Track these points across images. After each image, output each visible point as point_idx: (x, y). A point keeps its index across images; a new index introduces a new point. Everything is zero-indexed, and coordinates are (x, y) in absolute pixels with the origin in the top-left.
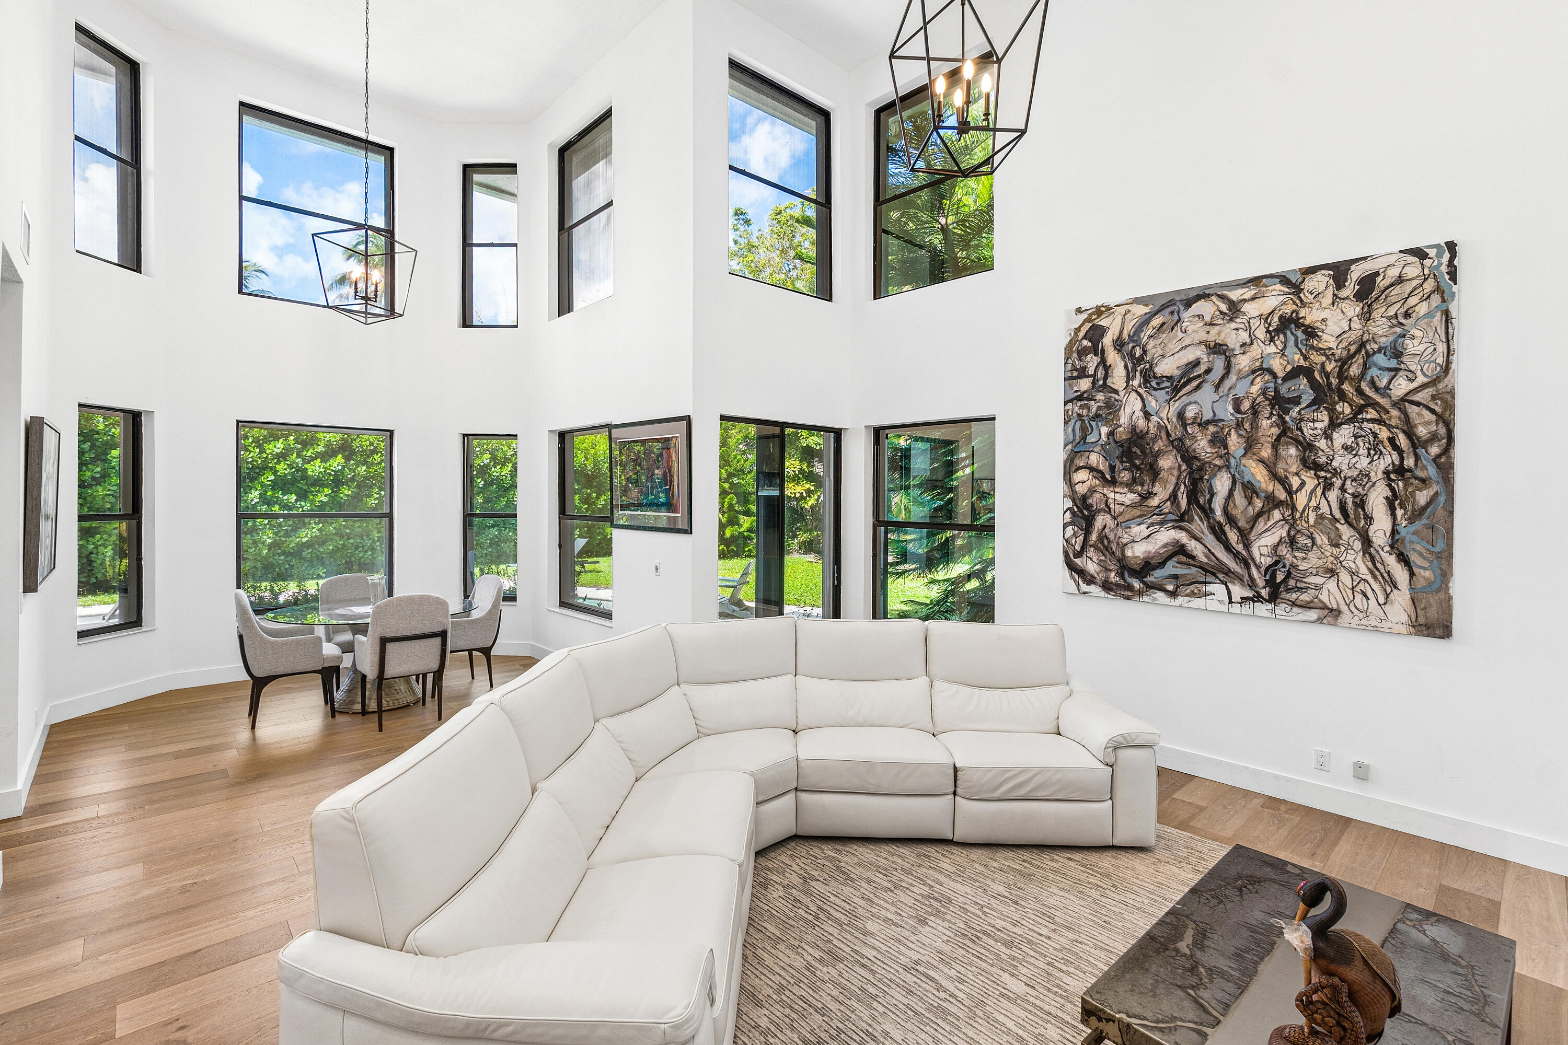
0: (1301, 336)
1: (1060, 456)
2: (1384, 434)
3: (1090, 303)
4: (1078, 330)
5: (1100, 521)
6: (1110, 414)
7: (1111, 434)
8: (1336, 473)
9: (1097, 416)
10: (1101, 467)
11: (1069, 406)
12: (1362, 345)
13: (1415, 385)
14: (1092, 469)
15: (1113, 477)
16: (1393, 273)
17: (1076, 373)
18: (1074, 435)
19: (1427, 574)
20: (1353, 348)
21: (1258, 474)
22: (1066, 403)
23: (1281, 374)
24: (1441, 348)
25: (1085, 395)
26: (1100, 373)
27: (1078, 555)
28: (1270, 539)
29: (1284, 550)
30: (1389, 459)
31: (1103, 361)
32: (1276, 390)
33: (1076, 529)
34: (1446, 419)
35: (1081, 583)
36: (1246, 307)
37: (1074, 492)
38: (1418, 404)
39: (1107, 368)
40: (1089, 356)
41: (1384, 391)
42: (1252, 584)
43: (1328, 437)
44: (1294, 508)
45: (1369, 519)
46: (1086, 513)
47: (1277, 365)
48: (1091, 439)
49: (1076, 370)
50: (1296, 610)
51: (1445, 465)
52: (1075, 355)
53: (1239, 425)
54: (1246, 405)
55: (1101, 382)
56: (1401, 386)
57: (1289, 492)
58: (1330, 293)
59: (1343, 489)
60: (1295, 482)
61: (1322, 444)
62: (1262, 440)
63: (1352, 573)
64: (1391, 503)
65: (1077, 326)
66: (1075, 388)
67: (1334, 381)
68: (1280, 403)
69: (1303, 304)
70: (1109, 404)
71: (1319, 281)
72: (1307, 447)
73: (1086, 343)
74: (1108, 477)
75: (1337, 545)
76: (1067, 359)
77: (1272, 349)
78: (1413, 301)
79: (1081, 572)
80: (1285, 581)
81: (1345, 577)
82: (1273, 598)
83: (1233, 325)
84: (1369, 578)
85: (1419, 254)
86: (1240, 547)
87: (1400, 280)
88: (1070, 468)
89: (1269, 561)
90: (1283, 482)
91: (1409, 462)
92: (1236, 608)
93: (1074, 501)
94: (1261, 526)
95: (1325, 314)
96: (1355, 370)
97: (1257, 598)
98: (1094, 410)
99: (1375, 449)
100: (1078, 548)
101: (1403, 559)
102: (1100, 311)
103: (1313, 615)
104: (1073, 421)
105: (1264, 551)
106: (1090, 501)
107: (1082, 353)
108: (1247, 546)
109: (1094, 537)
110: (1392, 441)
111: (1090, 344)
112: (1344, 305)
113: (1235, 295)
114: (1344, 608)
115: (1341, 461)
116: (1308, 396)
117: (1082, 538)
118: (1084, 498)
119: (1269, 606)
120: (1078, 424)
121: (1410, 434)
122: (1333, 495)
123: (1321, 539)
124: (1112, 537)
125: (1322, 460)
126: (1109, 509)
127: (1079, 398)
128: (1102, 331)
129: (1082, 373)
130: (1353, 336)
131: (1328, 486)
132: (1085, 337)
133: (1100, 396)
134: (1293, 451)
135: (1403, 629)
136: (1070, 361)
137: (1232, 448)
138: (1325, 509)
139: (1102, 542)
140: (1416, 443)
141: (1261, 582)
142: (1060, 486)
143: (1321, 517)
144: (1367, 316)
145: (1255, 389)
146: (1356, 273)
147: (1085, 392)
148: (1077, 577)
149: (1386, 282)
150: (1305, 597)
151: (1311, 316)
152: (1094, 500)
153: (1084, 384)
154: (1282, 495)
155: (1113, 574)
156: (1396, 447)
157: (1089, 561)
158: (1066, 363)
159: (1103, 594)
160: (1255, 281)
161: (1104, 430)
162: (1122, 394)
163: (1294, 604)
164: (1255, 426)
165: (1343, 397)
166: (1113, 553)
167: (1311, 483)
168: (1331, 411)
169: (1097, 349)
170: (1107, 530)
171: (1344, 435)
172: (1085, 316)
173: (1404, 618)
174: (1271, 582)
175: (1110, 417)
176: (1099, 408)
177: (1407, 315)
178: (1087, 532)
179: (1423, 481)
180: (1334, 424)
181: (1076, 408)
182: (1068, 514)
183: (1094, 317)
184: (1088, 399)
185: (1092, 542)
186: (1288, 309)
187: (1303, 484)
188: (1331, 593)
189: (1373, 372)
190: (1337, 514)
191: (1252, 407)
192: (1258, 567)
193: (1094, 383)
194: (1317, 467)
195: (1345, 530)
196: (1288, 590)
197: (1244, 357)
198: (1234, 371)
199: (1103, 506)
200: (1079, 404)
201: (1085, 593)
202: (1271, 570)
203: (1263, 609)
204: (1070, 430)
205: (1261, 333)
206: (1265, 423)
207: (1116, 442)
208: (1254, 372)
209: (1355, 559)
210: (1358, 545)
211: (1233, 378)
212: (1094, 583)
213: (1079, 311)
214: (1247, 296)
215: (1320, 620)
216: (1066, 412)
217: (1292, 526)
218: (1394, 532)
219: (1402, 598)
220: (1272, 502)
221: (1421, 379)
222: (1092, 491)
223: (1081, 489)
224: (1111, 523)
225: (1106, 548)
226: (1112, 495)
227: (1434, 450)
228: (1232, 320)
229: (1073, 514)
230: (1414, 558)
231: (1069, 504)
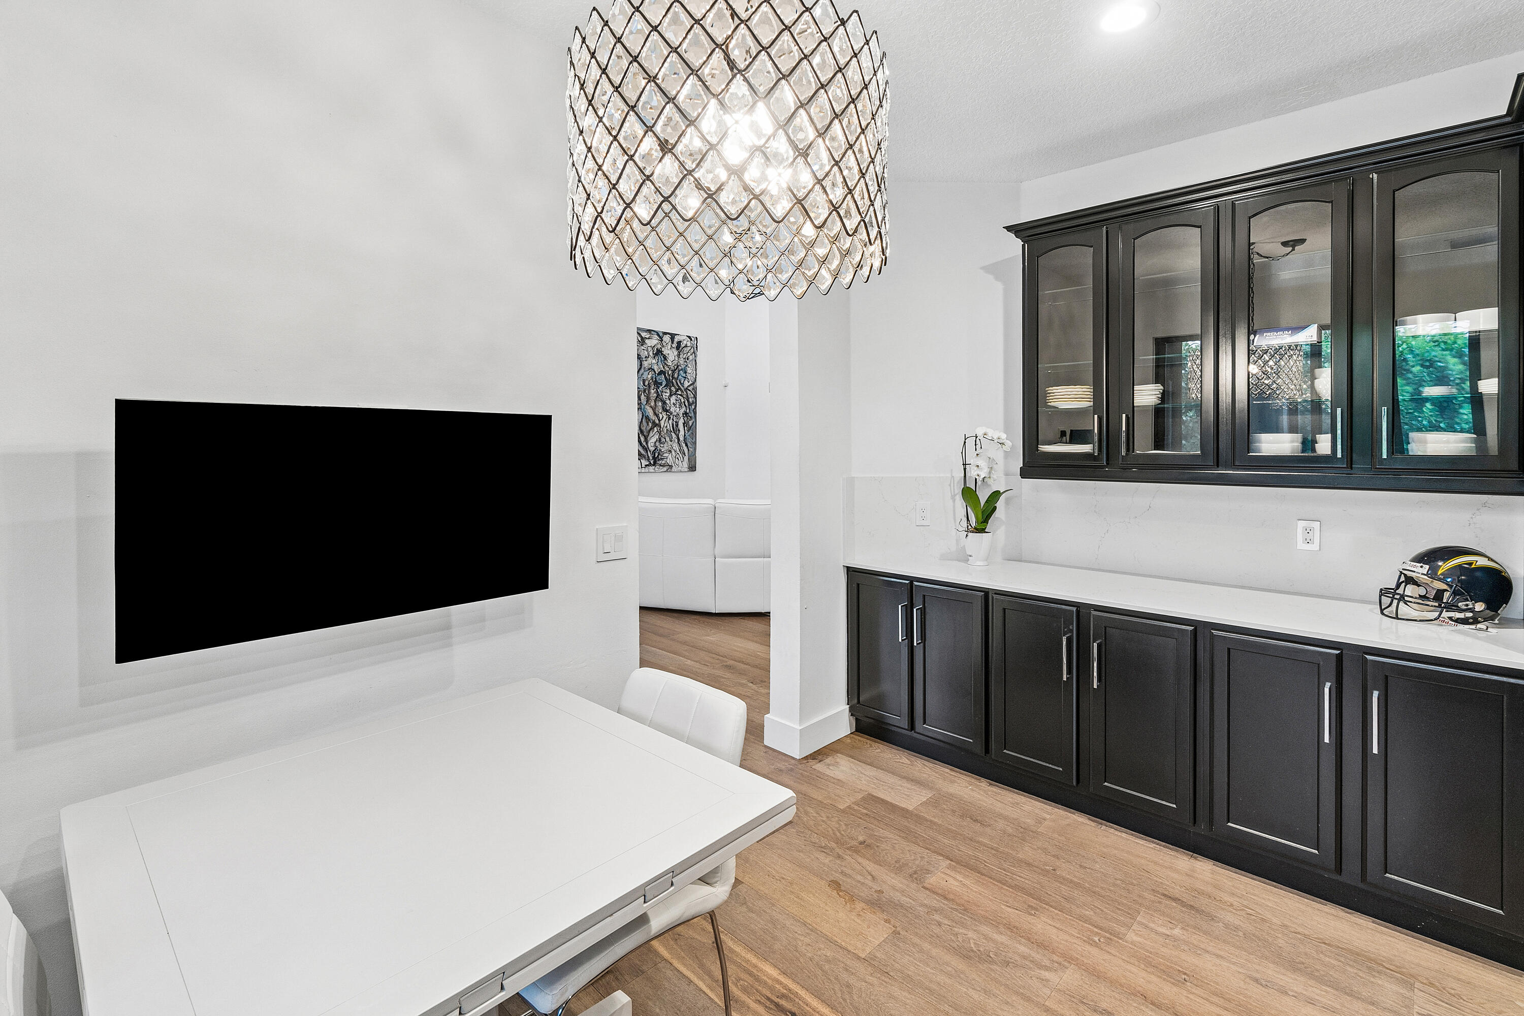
0: (663, 359)
2: (683, 400)
8: (671, 414)
12: (678, 367)
13: (689, 384)
16: (685, 342)
19: (691, 449)
20: (676, 367)
21: (650, 412)
23: (657, 372)
24: (695, 372)
28: (653, 440)
29: (658, 444)
30: (684, 409)
32: (656, 379)
34: (695, 397)
36: (647, 341)
38: (689, 390)
41: (682, 384)
42: (648, 460)
43: (670, 400)
44: (660, 427)
45: (679, 430)
47: (656, 368)
50: (661, 467)
51: (695, 413)
53: (645, 391)
54: (647, 383)
56: (686, 384)
57: (659, 420)
58: (670, 343)
59: (673, 420)
60: (661, 416)
61: (668, 402)
62: (652, 398)
63: (675, 451)
64: (684, 424)
67: (671, 378)
68: (657, 384)
69: (663, 346)
71: (667, 338)
72: (664, 403)
75: (671, 441)
77: (654, 361)
78: (689, 354)
80: (658, 456)
81: (673, 452)
82: (654, 464)
83: (643, 348)
84: (679, 452)
85: (689, 337)
86: (644, 444)
87: (686, 346)
89: (653, 449)
90: (657, 416)
91: (688, 411)
92: (643, 470)
94: (651, 434)
95: (669, 352)
96: (676, 376)
97: (650, 465)
99: (680, 406)
101: (687, 445)
103: (665, 469)
105: (652, 444)
108: (647, 443)
110: (684, 402)
112: (674, 350)
113: (644, 334)
114: (673, 464)
115: (672, 409)
116: (664, 383)
119: (654, 467)
121: (688, 401)
122: (671, 421)
123: (668, 439)
125: (668, 408)
130: (676, 362)
131: (669, 418)
134: (660, 404)
135: (686, 470)
137: (642, 401)
138: (668, 427)
140: (690, 405)
141: (651, 458)
143: (667, 430)
144: (679, 355)
145: (649, 376)
146: (677, 339)
149: (683, 346)
150: (663, 462)
151: (666, 351)
154: (657, 422)
156: (685, 405)
160: (649, 331)
163: (661, 465)
164: (649, 392)
165: (673, 385)
167: (665, 417)
168: (670, 389)
171: (673, 398)
173: (687, 466)
174: (654, 458)
177: (688, 359)
179: (691, 417)
180: (671, 395)
186: (659, 346)
187: (663, 417)
188: (670, 461)
189: (680, 377)
190: (672, 430)
191: (649, 384)
192: (650, 451)
194: (667, 411)
195: (673, 434)
196: (659, 460)
197: (646, 362)
198: (643, 367)
202: (654, 452)
203: (651, 469)
205: (651, 354)
206: (652, 391)
208: (649, 369)
209: (676, 446)
210: (676, 441)
211: (642, 370)
214: (647, 337)
215: (667, 471)
217: (660, 434)
218: (685, 435)
219: (686, 458)
220: (655, 425)
221: (691, 382)
227: (693, 407)
228: (642, 345)
230: (689, 444)
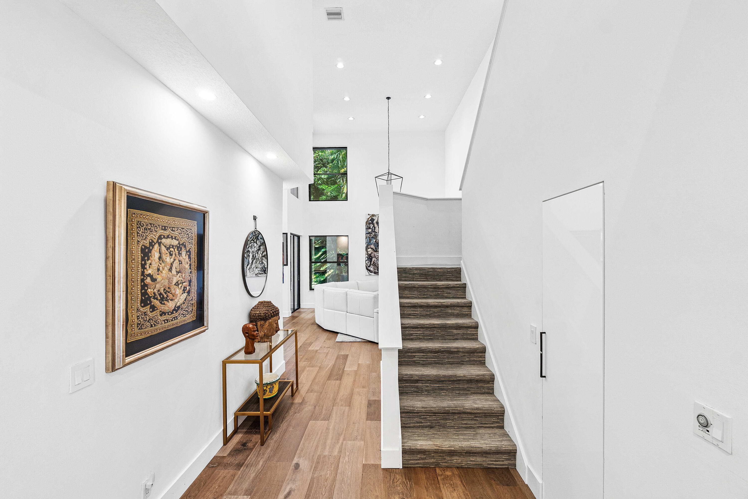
1: (365, 246)
3: (371, 213)
4: (368, 219)
5: (373, 259)
6: (375, 237)
7: (376, 241)
9: (373, 237)
10: (374, 248)
11: (367, 235)
14: (372, 248)
15: (376, 250)
17: (369, 228)
18: (368, 241)
22: (366, 234)
25: (370, 233)
26: (373, 228)
27: (369, 267)
31: (374, 226)
33: (368, 261)
35: (369, 273)
37: (368, 253)
39: (375, 228)
40: (371, 225)
46: (370, 258)
48: (371, 242)
49: (368, 227)
52: (368, 224)
55: (373, 230)
65: (368, 218)
66: (368, 231)
70: (375, 235)
73: (370, 221)
74: (375, 250)
76: (366, 224)
79: (370, 270)
88: (367, 248)
93: (368, 255)
98: (372, 236)
100: (369, 265)
102: (373, 215)
104: (368, 238)
106: (371, 255)
107: (369, 224)
109: (372, 263)
111: (371, 222)
117: (370, 263)
118: (370, 254)
120: (369, 239)
124: (376, 262)
126: (375, 256)
127: (369, 233)
128: (374, 220)
129: (370, 228)
132: (370, 220)
133: (373, 233)
136: (367, 225)
139: (374, 264)
142: (365, 252)
147: (370, 232)
148: (368, 271)
152: (372, 255)
153: (370, 230)
155: (376, 270)
157: (371, 268)
158: (366, 225)
159: (374, 275)
161: (374, 240)
162: (378, 233)
166: (376, 266)
169: (372, 223)
170: (375, 261)
172: (370, 216)
175: (375, 238)
176: (373, 236)
178: (371, 262)
181: (368, 235)
182: (367, 258)
183: (372, 216)
184: (371, 234)
185: (372, 264)
193: (372, 230)
199: (374, 256)
200: (369, 234)
201: (370, 275)
204: (367, 240)
207: (377, 243)
212: (372, 272)
213: (369, 214)
216: (366, 236)
222: (372, 253)
223: (369, 253)
224: (376, 260)
225: (375, 265)
226: (376, 254)
229: (368, 258)
231: (367, 256)
